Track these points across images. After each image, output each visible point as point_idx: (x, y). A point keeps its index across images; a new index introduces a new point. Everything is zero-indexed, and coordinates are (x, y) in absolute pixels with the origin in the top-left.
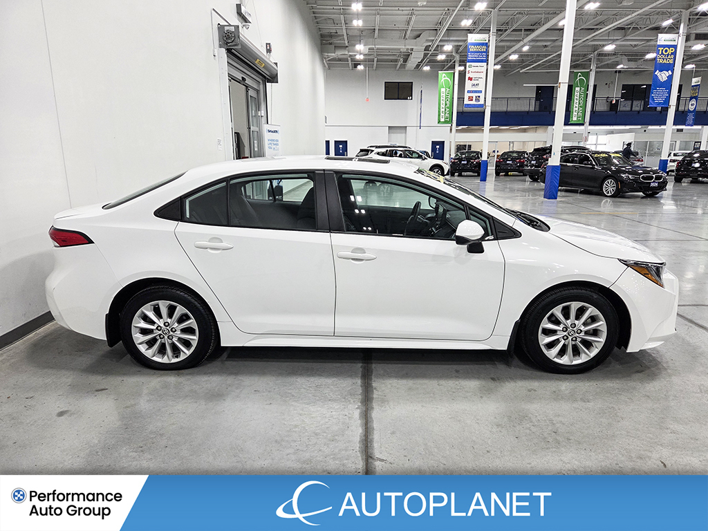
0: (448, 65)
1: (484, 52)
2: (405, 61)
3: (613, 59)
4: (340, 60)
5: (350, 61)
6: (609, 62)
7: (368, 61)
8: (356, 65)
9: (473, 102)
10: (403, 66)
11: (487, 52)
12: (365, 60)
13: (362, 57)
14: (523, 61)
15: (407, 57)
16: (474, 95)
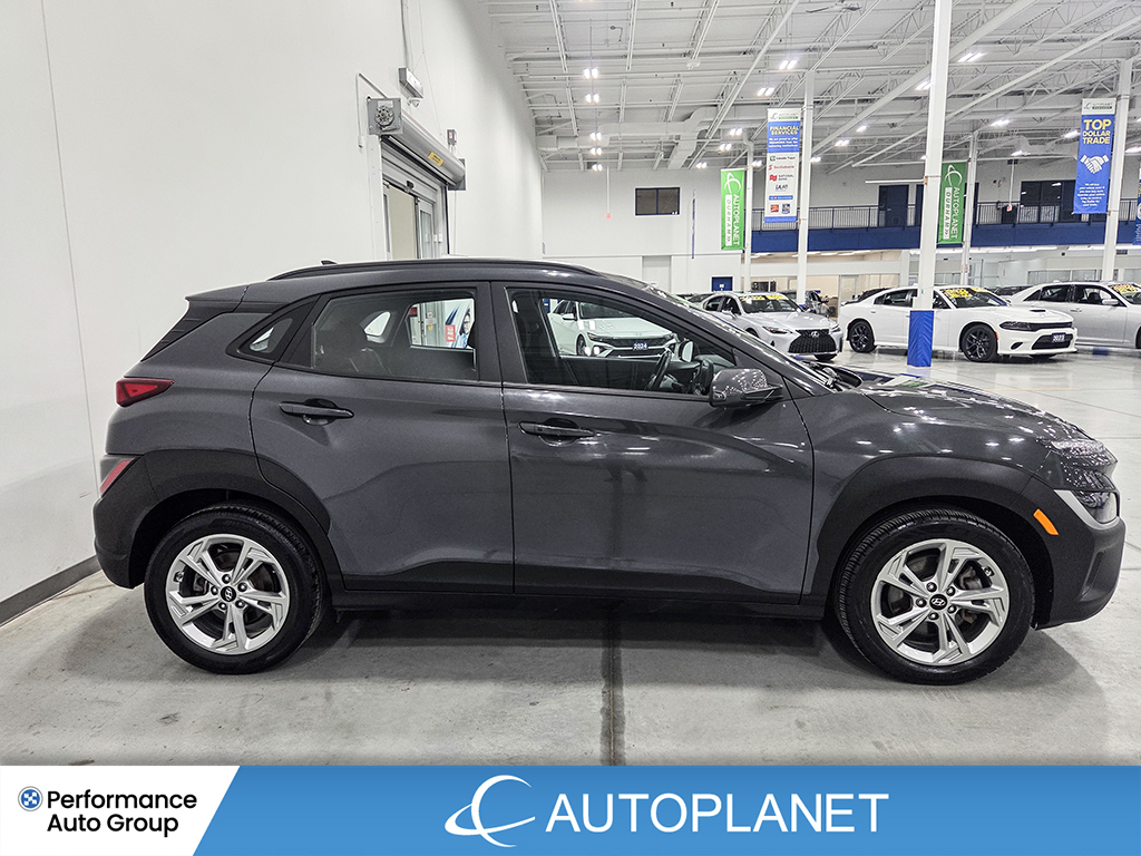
0: (736, 160)
1: (795, 136)
2: (668, 155)
3: (1006, 141)
4: (566, 157)
5: (581, 159)
6: (998, 147)
7: (610, 158)
8: (589, 165)
9: (779, 214)
10: (664, 163)
11: (800, 135)
12: (604, 157)
13: (600, 152)
14: (856, 150)
15: (669, 151)
16: (780, 203)
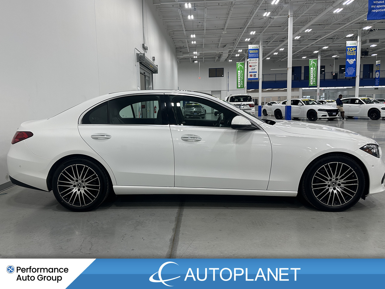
0: (242, 59)
1: (257, 53)
2: (219, 57)
4: (186, 59)
5: (190, 60)
7: (199, 59)
8: (193, 61)
9: (253, 77)
10: (218, 60)
11: (258, 53)
12: (197, 58)
13: (196, 57)
14: (282, 55)
15: (220, 56)
16: (253, 74)
